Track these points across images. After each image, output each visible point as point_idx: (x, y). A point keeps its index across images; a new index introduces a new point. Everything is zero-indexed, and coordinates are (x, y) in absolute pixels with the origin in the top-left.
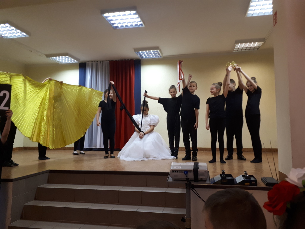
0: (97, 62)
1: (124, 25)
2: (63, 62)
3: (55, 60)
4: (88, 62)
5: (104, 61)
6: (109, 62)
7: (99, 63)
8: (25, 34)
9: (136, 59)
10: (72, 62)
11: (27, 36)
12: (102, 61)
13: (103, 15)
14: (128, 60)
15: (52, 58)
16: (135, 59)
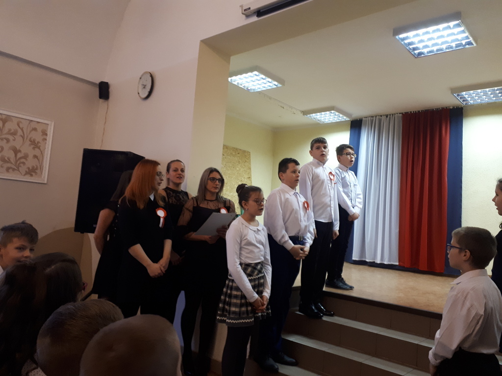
0: (380, 117)
1: (435, 49)
2: (327, 120)
3: (314, 118)
4: (367, 117)
5: (393, 115)
6: (401, 115)
7: (384, 118)
8: (276, 83)
9: (454, 108)
10: (339, 119)
11: (280, 85)
12: (390, 115)
13: (397, 37)
14: (437, 109)
15: (310, 117)
16: (452, 108)
